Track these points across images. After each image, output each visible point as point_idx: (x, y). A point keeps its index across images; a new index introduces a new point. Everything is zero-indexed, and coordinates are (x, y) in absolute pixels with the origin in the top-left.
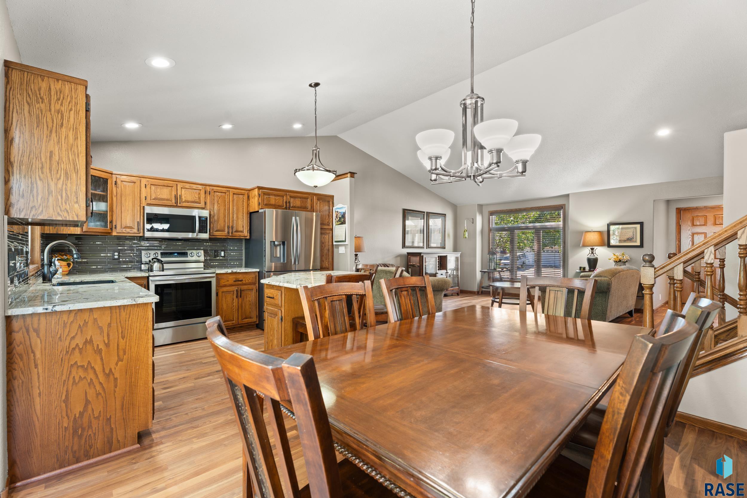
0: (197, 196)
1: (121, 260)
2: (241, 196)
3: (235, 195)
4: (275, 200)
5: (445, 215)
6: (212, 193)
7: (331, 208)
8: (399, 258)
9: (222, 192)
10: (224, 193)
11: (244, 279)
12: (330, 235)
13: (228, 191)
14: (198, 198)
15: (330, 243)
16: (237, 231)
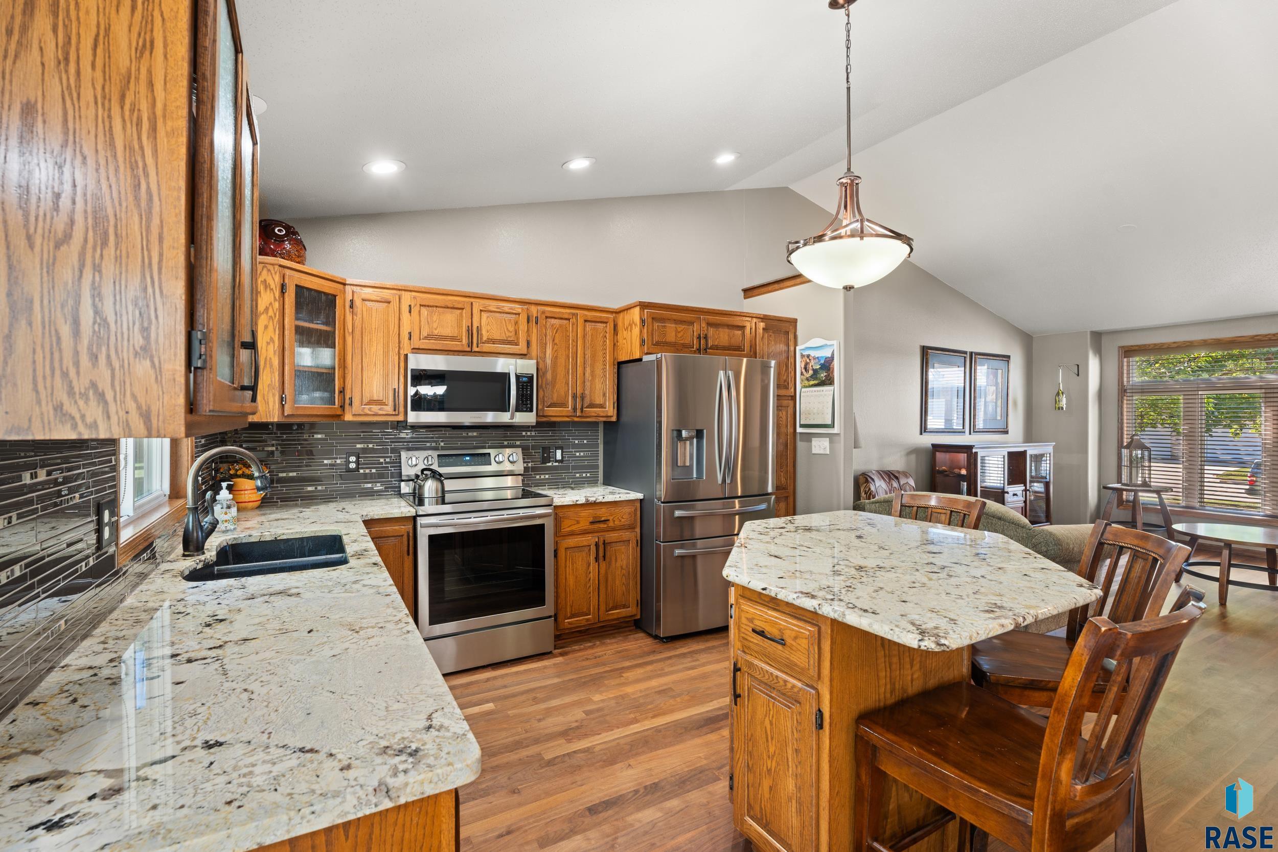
0: (512, 329)
1: (361, 471)
2: (601, 326)
3: (588, 324)
4: (677, 332)
5: (1009, 357)
6: (542, 321)
7: (792, 348)
8: (913, 457)
9: (561, 319)
10: (566, 319)
11: (611, 518)
12: (790, 411)
13: (573, 314)
14: (513, 333)
15: (790, 430)
16: (592, 406)
